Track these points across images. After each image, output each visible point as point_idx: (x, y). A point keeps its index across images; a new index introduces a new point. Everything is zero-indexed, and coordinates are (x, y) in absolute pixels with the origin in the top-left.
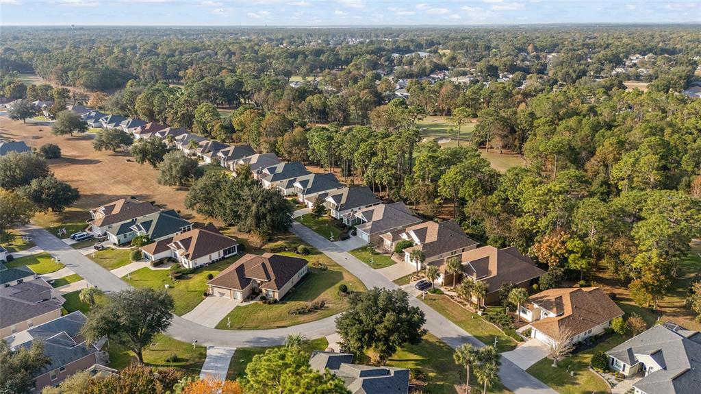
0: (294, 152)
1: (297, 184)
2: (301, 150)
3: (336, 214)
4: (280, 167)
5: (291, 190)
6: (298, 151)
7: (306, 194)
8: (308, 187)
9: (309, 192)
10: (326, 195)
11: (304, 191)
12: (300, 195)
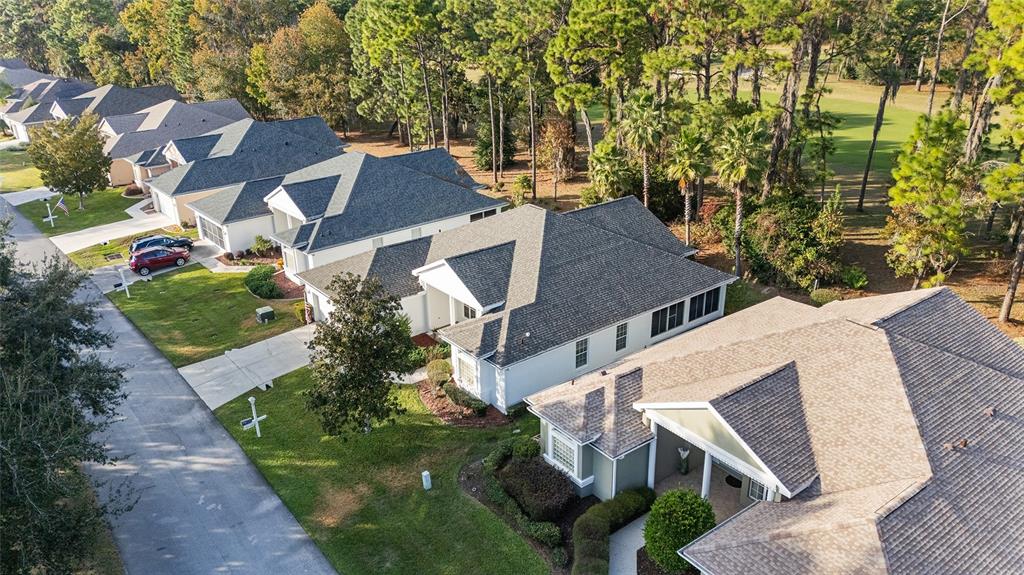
0: (303, 91)
1: (280, 201)
2: (328, 84)
3: (487, 381)
4: (231, 137)
5: (250, 230)
6: (318, 86)
7: (317, 246)
8: (328, 214)
9: (333, 233)
10: (418, 251)
11: (304, 232)
12: (290, 253)
